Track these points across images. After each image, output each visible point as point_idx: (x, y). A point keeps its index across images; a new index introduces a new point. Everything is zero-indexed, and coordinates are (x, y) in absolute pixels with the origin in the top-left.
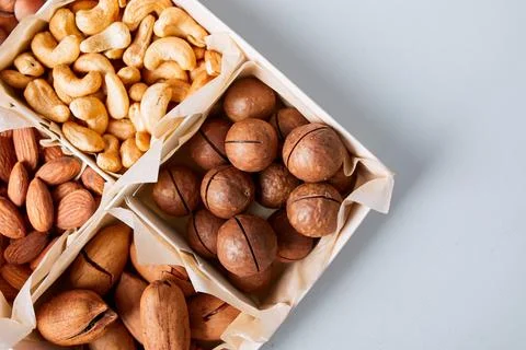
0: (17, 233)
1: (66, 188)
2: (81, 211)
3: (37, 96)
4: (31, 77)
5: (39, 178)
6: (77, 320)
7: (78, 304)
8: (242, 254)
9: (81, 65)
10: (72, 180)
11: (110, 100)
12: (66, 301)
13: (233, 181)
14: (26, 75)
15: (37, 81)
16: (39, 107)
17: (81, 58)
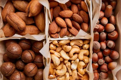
0: (61, 14)
1: (59, 30)
2: (52, 29)
3: (80, 43)
4: (84, 45)
5: (66, 28)
6: (32, 9)
7: (35, 12)
8: (12, 51)
9: (76, 55)
10: (60, 32)
11: (65, 54)
12: (38, 10)
13: (27, 61)
14: (85, 44)
15: (82, 45)
16: (77, 41)
17: (77, 56)
